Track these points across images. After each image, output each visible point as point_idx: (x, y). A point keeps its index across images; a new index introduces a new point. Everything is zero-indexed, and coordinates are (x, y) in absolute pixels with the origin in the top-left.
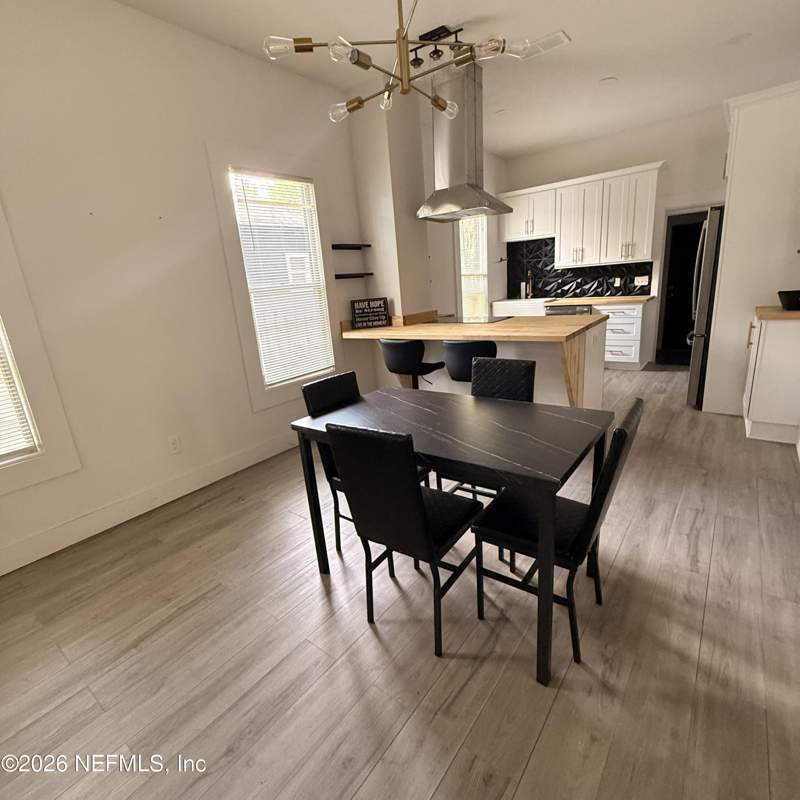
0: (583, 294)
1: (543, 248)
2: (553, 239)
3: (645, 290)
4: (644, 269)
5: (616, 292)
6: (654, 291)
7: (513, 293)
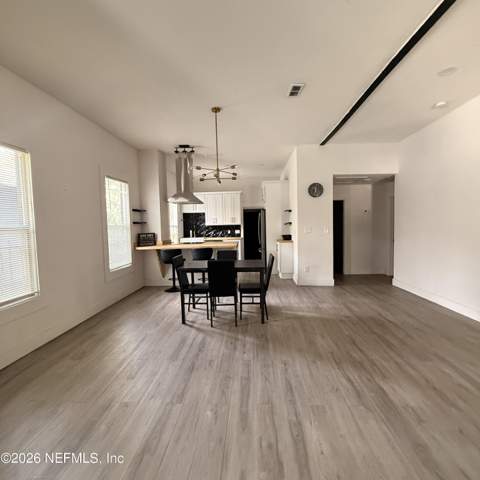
0: (217, 236)
1: (200, 217)
2: (204, 214)
3: (239, 235)
4: (238, 227)
5: (229, 235)
6: (242, 236)
7: (186, 235)
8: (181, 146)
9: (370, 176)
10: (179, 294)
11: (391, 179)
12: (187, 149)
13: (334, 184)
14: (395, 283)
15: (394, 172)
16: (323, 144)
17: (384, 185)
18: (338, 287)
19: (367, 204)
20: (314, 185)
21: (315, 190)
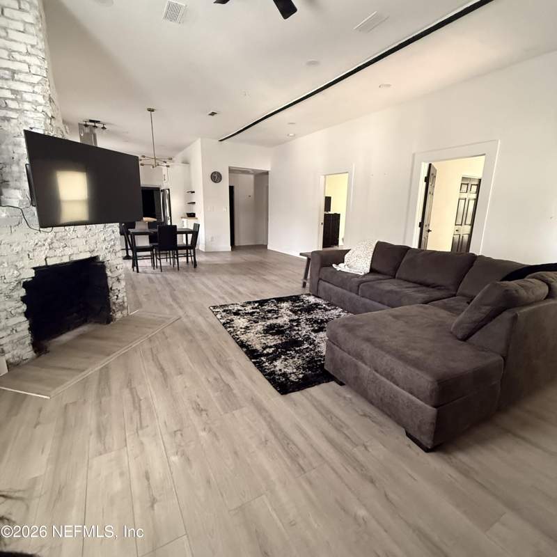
8: (91, 121)
9: (253, 170)
10: (131, 261)
11: (267, 173)
12: (97, 125)
13: (229, 172)
14: (269, 247)
15: (267, 170)
16: (221, 141)
17: (261, 177)
18: (234, 252)
19: (251, 191)
20: (215, 173)
21: (216, 177)
